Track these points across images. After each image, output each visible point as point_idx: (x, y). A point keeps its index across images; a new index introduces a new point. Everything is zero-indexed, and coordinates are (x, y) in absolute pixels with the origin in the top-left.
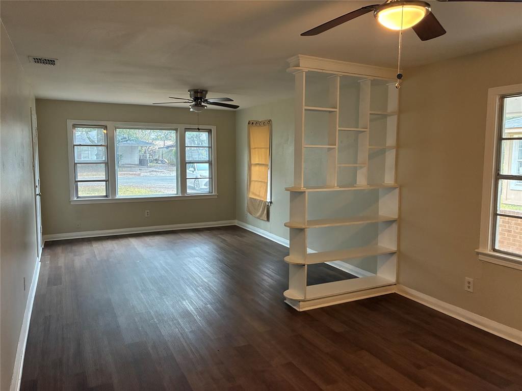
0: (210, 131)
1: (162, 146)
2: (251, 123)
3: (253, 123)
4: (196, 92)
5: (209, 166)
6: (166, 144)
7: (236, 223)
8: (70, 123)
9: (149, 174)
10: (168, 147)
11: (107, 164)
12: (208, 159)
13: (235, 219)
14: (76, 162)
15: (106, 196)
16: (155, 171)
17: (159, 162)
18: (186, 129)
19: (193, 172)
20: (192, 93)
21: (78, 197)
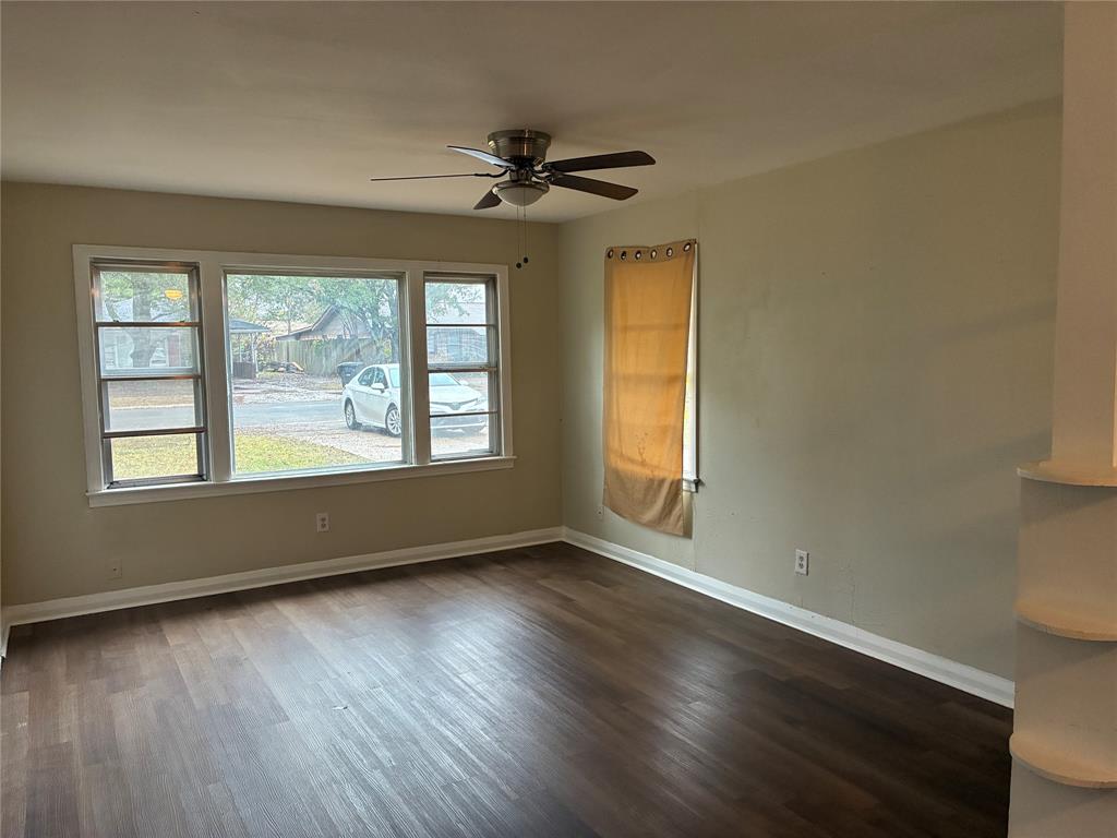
0: (491, 281)
1: (287, 333)
2: (616, 255)
3: (624, 254)
4: (516, 138)
5: (490, 378)
6: (292, 329)
7: (563, 534)
8: (83, 255)
9: (262, 397)
10: (298, 336)
11: (198, 379)
12: (486, 361)
13: (559, 524)
14: (103, 375)
15: (199, 477)
16: (275, 391)
17: (282, 369)
18: (426, 274)
19: (383, 392)
20: (503, 142)
21: (112, 484)
